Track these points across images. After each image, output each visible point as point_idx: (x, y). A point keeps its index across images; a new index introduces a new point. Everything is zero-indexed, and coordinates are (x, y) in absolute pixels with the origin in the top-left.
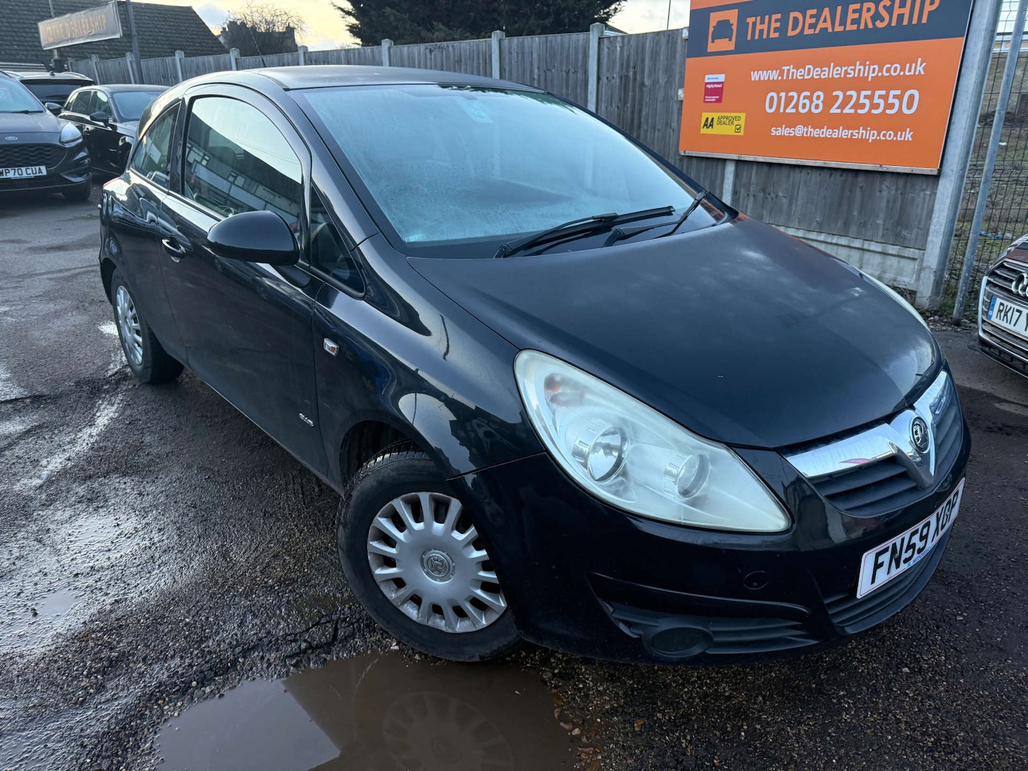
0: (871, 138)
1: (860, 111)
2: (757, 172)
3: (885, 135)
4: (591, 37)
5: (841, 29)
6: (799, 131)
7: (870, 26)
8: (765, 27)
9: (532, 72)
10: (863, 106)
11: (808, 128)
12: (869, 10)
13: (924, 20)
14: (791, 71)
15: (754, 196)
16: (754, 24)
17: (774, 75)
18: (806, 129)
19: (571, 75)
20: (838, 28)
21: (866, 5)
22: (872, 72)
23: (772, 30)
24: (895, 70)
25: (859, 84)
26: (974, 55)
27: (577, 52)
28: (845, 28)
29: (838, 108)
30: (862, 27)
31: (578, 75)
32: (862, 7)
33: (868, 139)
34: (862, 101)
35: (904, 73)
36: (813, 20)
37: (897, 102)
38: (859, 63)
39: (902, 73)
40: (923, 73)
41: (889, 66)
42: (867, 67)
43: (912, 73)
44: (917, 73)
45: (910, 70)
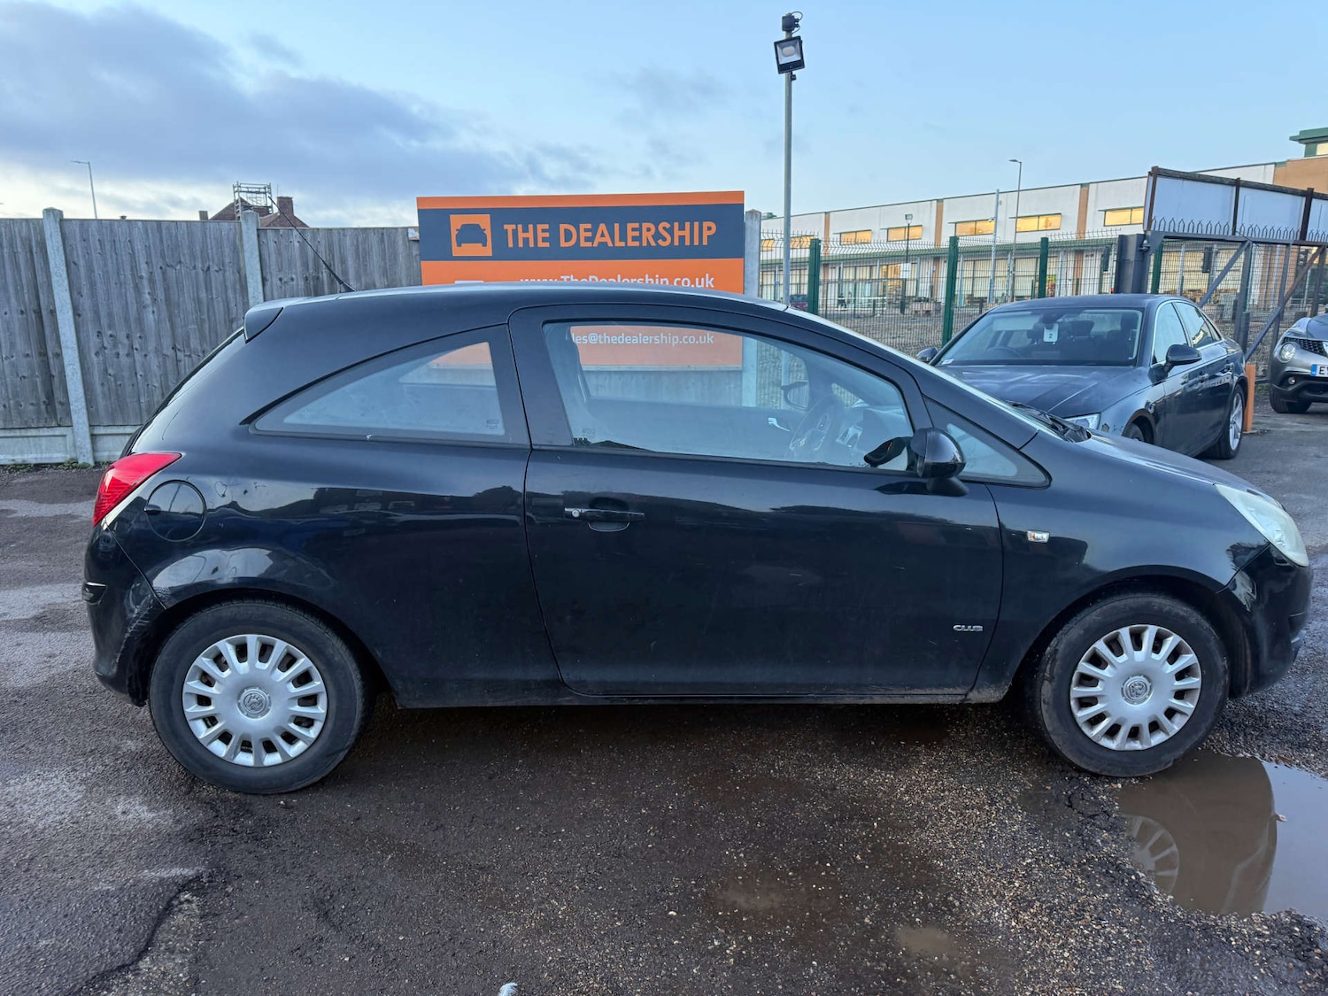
0: (674, 343)
3: (687, 340)
4: (244, 227)
5: (623, 244)
7: (653, 244)
8: (530, 235)
9: (134, 268)
12: (649, 230)
13: (705, 243)
16: (515, 232)
18: (600, 337)
19: (213, 274)
20: (619, 244)
21: (645, 225)
23: (540, 240)
24: (686, 283)
26: (752, 273)
27: (220, 245)
28: (626, 244)
30: (645, 244)
31: (227, 274)
32: (641, 226)
33: (671, 344)
35: (695, 285)
36: (589, 234)
38: (647, 276)
39: (693, 286)
40: (712, 286)
41: (679, 279)
42: (657, 280)
43: (702, 285)
44: (707, 286)
45: (700, 284)
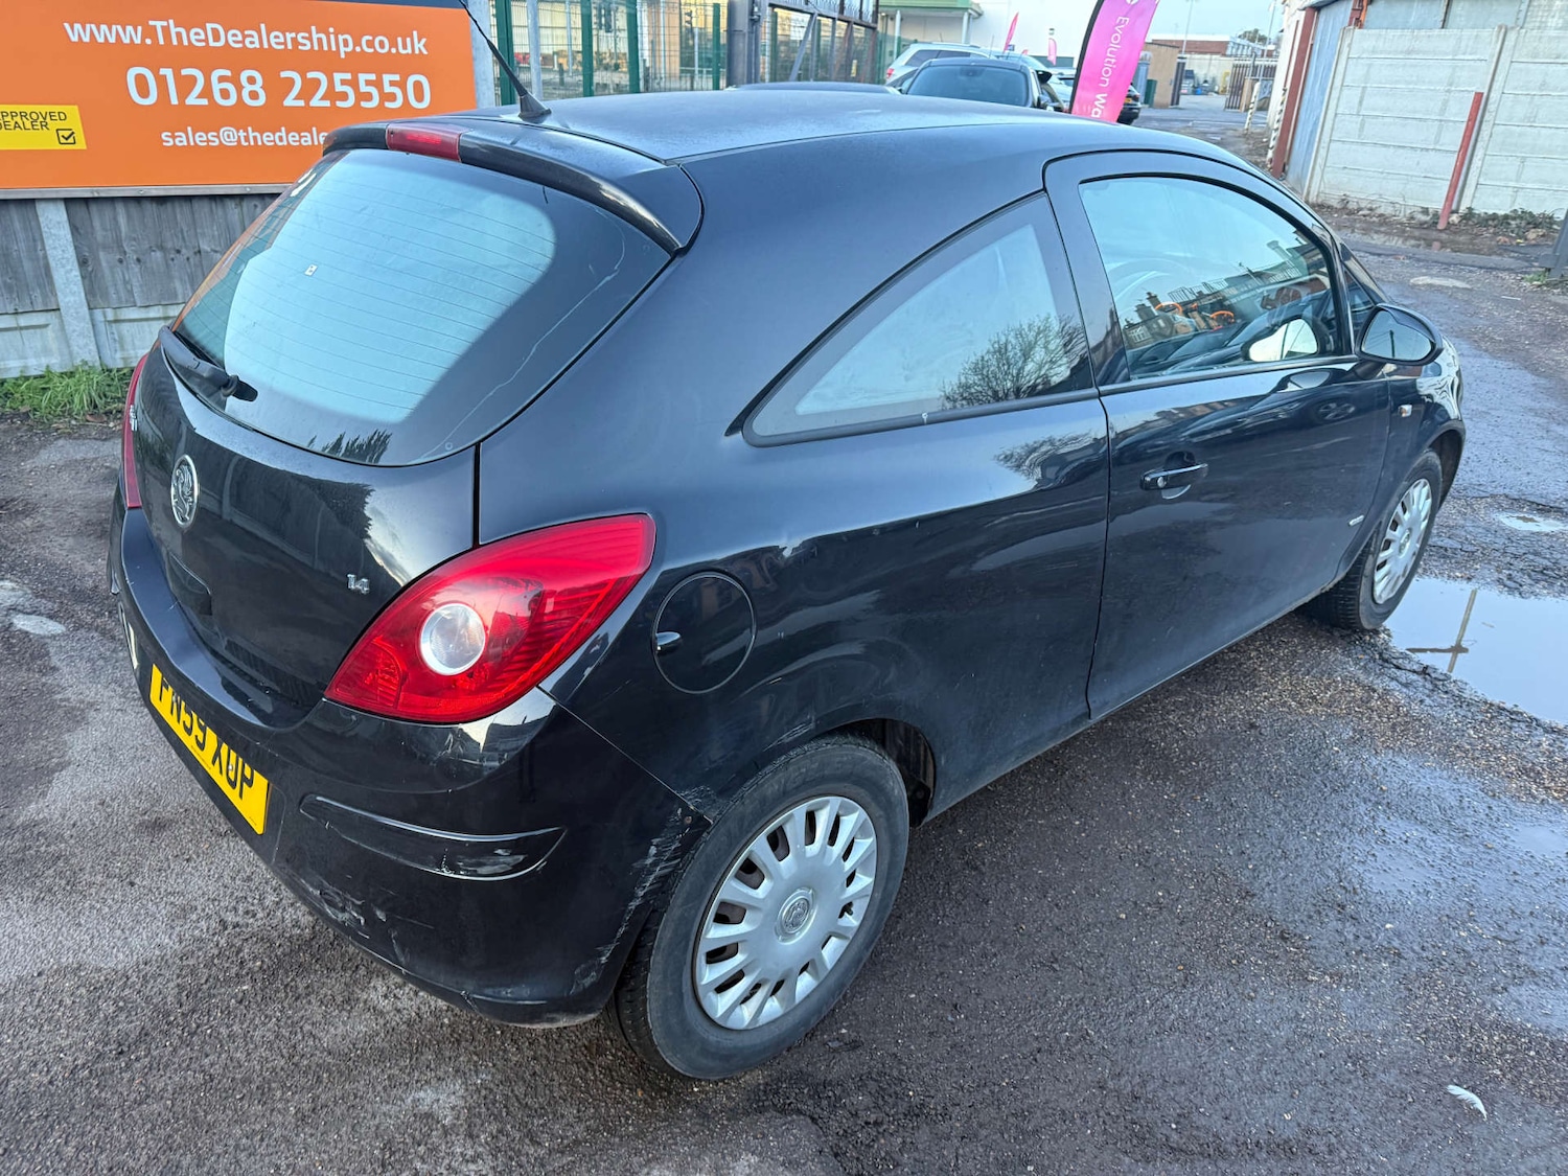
1: (339, 104)
2: (129, 217)
6: (229, 136)
10: (344, 96)
11: (246, 131)
14: (174, 31)
15: (138, 260)
17: (132, 35)
18: (242, 133)
22: (344, 45)
24: (382, 45)
25: (329, 62)
29: (297, 98)
34: (339, 88)
35: (397, 50)
37: (397, 91)
38: (313, 28)
39: (394, 51)
40: (425, 52)
41: (371, 38)
42: (332, 37)
43: (409, 51)
44: (417, 52)
45: (405, 47)
